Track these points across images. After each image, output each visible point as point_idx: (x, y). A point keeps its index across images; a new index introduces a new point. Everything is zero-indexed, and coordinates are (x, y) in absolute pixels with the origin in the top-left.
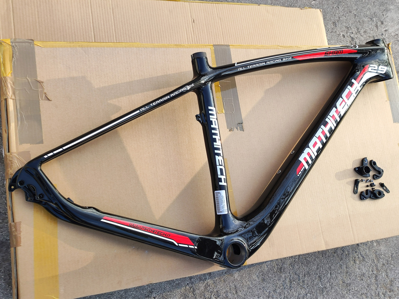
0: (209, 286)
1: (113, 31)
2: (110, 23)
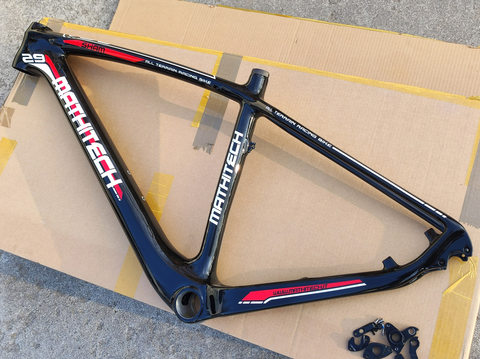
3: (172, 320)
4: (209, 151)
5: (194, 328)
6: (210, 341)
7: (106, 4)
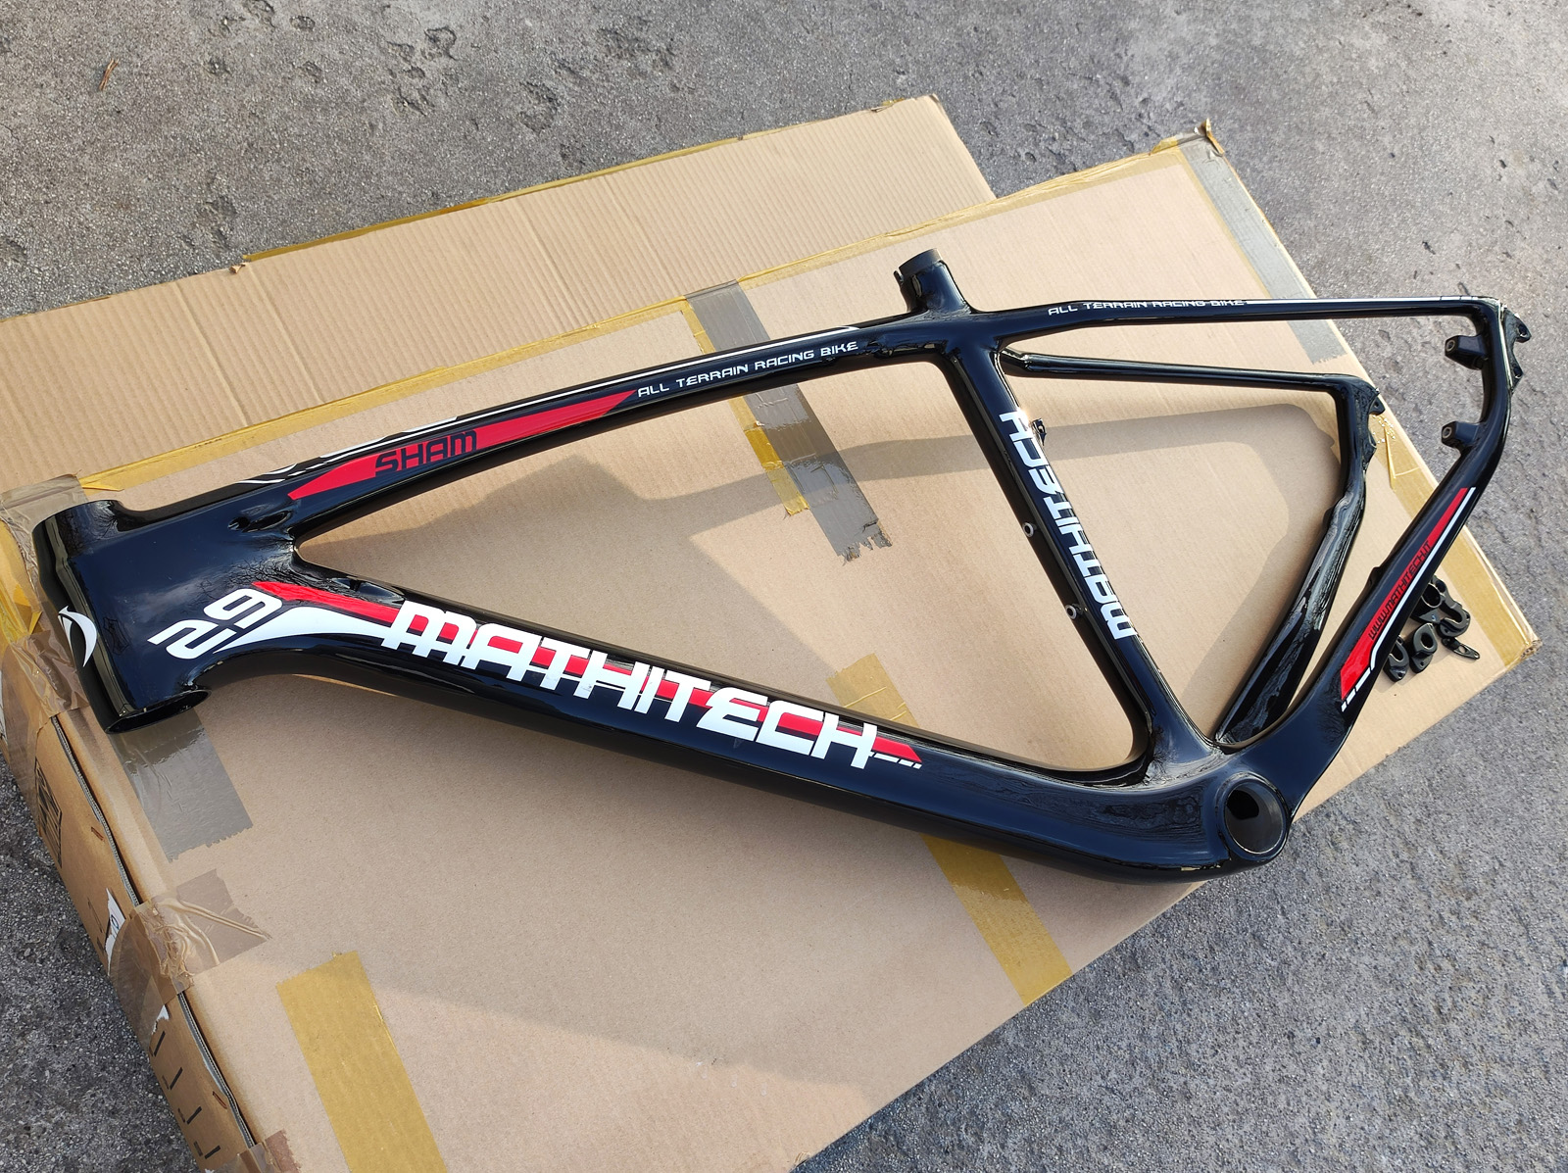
0: (940, 1105)
1: (300, 374)
2: (281, 348)
4: (883, 541)
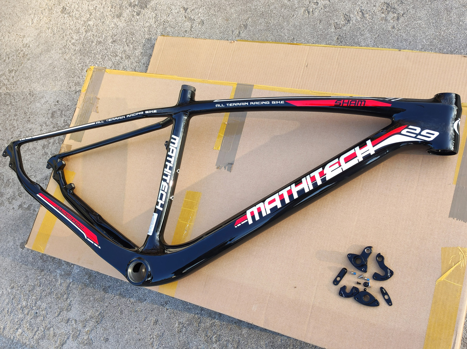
3: (214, 315)
4: (230, 170)
5: (232, 321)
6: (246, 332)
7: (144, 49)
